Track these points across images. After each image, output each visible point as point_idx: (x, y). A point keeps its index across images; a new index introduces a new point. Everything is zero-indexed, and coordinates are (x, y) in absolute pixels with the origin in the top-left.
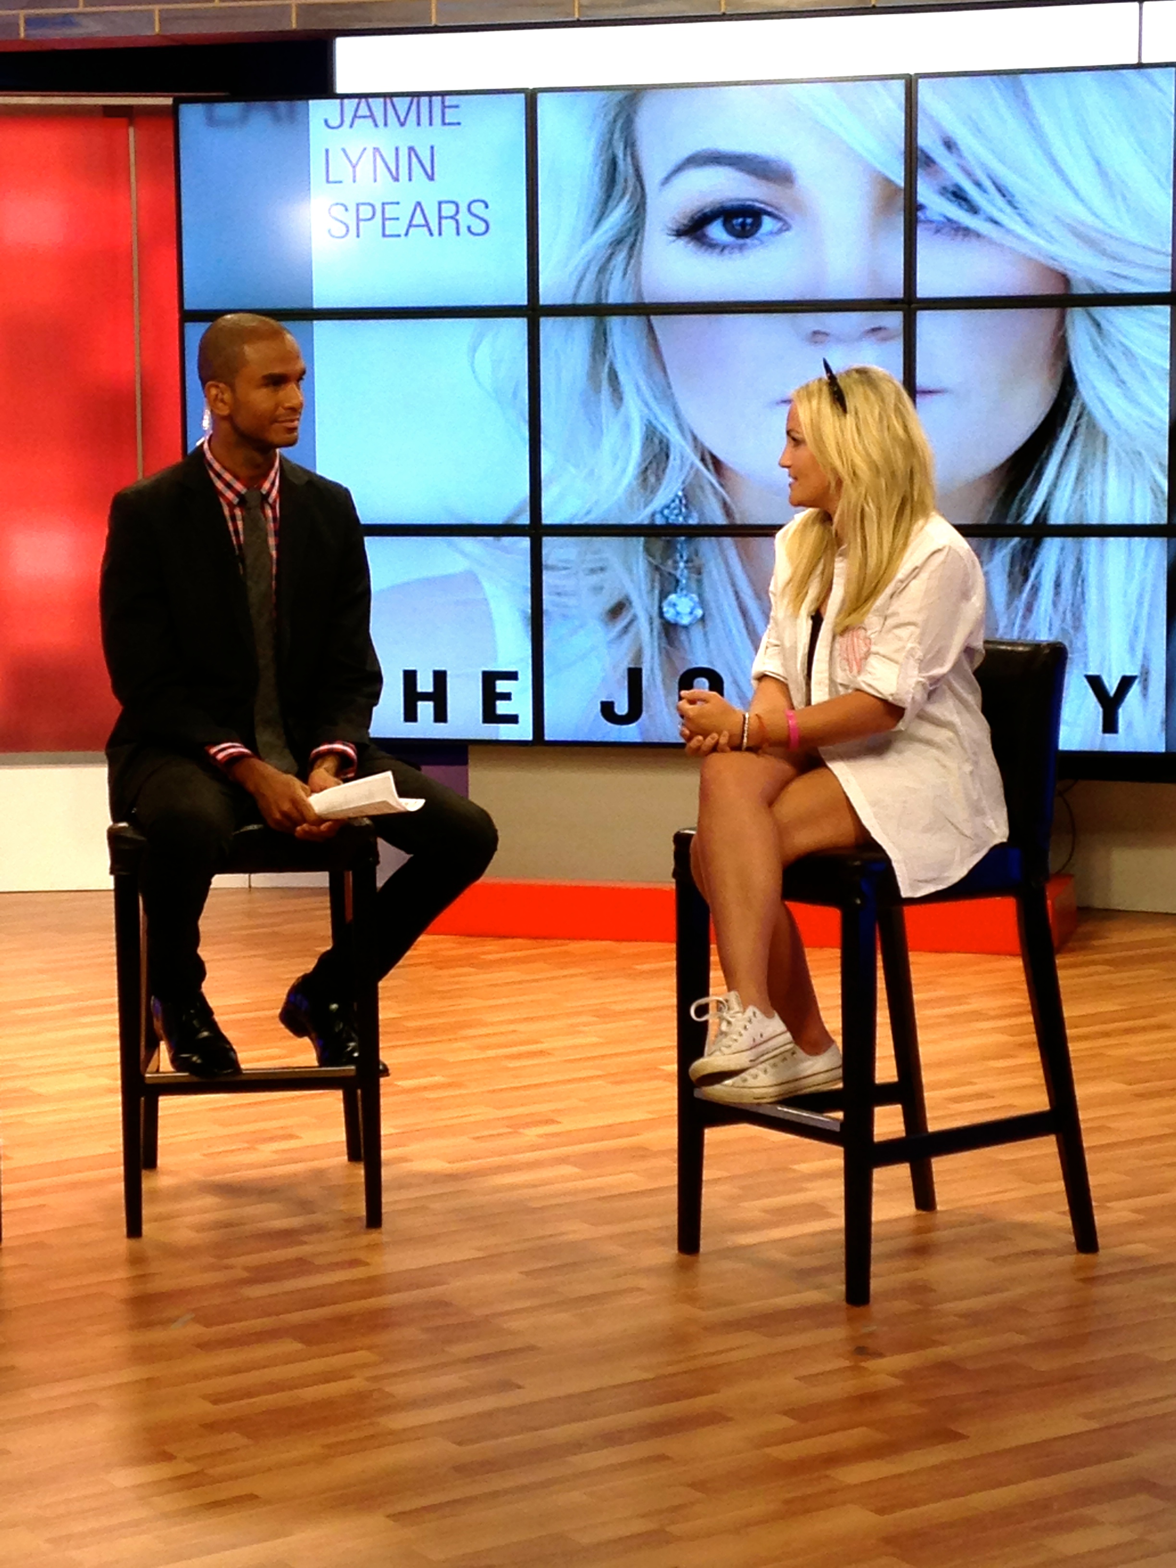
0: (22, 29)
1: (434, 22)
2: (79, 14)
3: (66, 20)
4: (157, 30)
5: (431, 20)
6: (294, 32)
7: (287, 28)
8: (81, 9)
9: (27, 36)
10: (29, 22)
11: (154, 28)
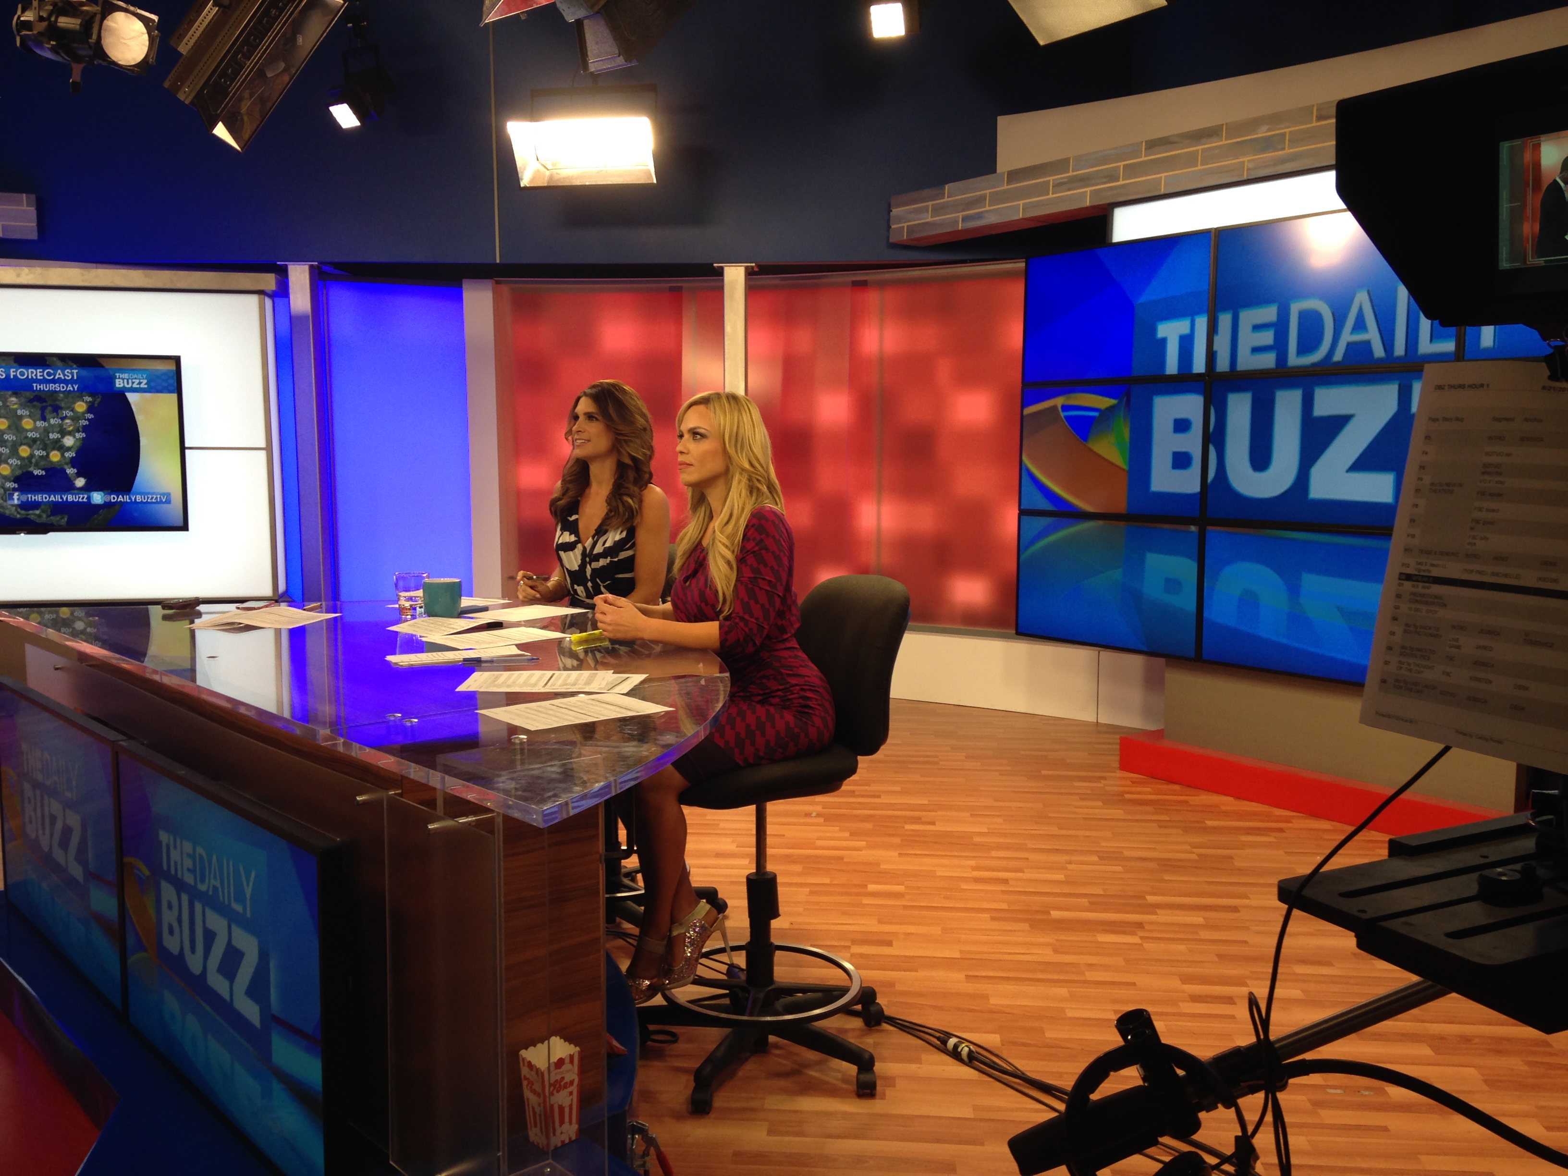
0: (960, 225)
1: (1162, 192)
2: (987, 211)
3: (979, 216)
4: (1021, 216)
5: (1161, 190)
6: (1087, 208)
7: (1085, 206)
8: (987, 208)
9: (962, 227)
10: (965, 219)
11: (1019, 215)
